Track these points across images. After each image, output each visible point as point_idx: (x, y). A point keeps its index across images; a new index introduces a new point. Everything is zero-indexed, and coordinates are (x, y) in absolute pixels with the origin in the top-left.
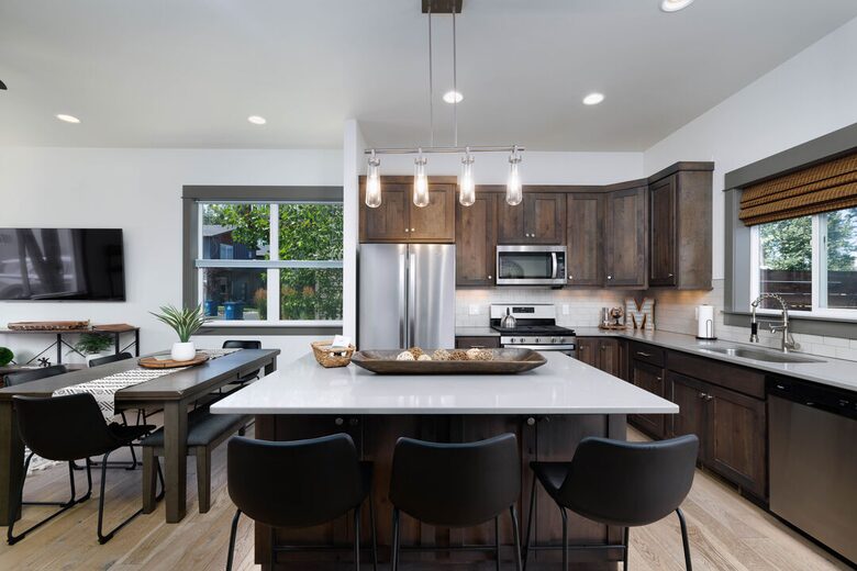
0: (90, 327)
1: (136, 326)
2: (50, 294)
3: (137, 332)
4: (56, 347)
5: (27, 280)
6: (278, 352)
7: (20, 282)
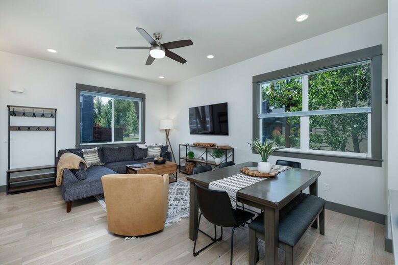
0: (216, 146)
1: (233, 147)
2: (203, 132)
3: (233, 149)
4: (206, 153)
5: (198, 126)
6: (319, 173)
7: (196, 128)
